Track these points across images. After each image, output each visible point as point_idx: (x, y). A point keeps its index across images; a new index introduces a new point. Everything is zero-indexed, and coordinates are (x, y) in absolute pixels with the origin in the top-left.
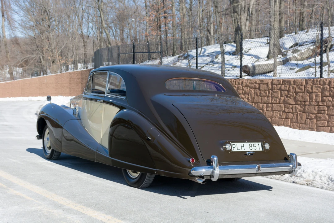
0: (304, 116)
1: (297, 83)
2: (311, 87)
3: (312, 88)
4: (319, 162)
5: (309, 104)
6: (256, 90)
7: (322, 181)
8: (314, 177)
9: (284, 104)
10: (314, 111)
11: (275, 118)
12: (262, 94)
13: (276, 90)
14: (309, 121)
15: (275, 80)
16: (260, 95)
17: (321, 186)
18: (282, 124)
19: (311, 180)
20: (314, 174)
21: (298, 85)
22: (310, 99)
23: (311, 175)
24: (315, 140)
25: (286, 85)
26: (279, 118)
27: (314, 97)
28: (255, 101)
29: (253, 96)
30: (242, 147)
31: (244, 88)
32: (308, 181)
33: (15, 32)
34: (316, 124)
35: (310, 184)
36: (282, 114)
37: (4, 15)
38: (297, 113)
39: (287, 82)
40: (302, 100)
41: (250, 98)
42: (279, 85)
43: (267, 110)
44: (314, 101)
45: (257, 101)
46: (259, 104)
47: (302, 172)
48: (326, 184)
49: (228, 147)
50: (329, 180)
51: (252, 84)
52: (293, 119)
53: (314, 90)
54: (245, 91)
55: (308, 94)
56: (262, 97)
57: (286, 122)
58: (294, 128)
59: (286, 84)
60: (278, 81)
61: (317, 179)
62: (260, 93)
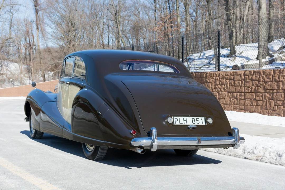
0: (273, 103)
1: (266, 73)
2: (278, 76)
3: (279, 78)
4: (273, 140)
5: (276, 92)
6: (231, 81)
7: (271, 157)
8: (264, 153)
9: (255, 93)
10: (281, 98)
11: (248, 105)
12: (236, 84)
13: (248, 81)
14: (277, 107)
15: (247, 71)
16: (234, 86)
17: (269, 161)
18: (254, 111)
19: (261, 156)
20: (264, 150)
21: (266, 75)
22: (277, 87)
23: (261, 151)
24: (281, 124)
25: (256, 76)
26: (251, 105)
27: (281, 86)
28: (230, 91)
29: (229, 86)
30: (184, 121)
31: (221, 79)
32: (258, 157)
33: (47, 42)
34: (283, 110)
35: (260, 159)
36: (253, 102)
37: (38, 28)
38: (267, 100)
39: (257, 73)
40: (270, 88)
41: (226, 89)
42: (251, 76)
43: (240, 99)
44: (281, 89)
45: (232, 90)
46: (234, 93)
47: (254, 149)
48: (274, 159)
49: (170, 120)
50: (277, 156)
51: (228, 75)
52: (263, 106)
53: (281, 79)
54: (222, 82)
55: (276, 83)
56: (236, 87)
57: (257, 109)
58: (264, 114)
59: (257, 74)
60: (250, 72)
61: (267, 154)
62: (235, 83)
